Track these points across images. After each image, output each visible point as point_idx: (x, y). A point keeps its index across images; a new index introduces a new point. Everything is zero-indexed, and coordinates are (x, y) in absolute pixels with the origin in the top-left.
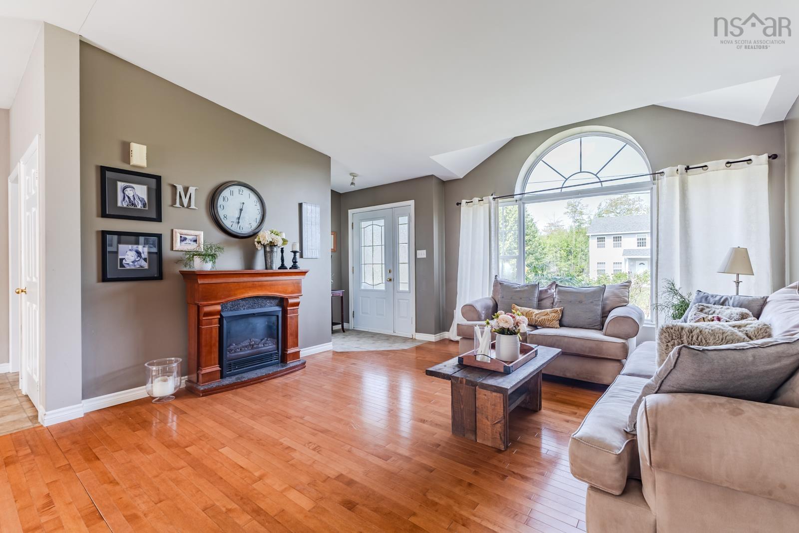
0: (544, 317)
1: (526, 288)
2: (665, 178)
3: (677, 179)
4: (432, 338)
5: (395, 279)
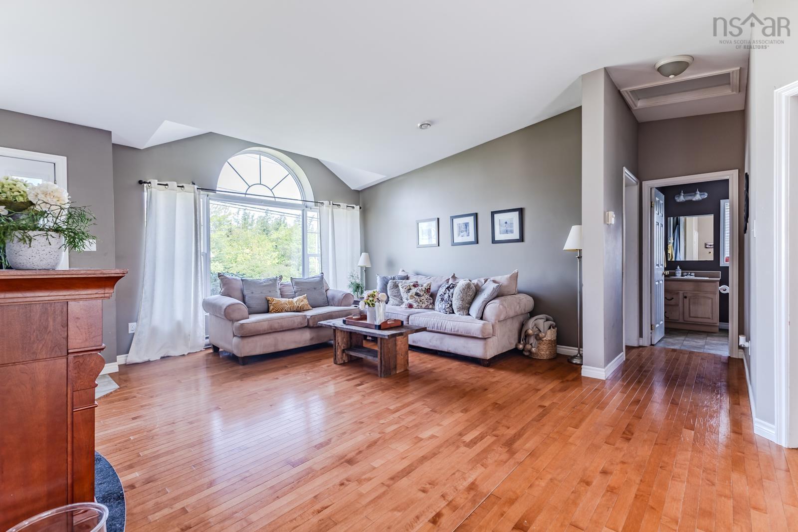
2: (325, 207)
3: (330, 209)
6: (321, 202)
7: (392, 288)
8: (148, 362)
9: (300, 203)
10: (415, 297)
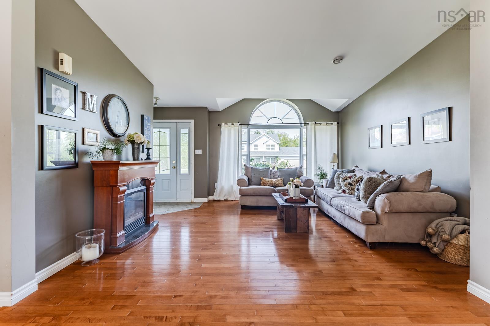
0: (278, 182)
1: (265, 170)
2: (309, 126)
3: (313, 126)
4: (205, 200)
5: (178, 167)
6: (307, 123)
7: (337, 178)
8: (219, 201)
9: (299, 125)
10: (348, 185)
